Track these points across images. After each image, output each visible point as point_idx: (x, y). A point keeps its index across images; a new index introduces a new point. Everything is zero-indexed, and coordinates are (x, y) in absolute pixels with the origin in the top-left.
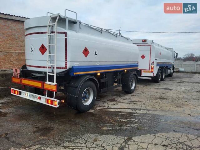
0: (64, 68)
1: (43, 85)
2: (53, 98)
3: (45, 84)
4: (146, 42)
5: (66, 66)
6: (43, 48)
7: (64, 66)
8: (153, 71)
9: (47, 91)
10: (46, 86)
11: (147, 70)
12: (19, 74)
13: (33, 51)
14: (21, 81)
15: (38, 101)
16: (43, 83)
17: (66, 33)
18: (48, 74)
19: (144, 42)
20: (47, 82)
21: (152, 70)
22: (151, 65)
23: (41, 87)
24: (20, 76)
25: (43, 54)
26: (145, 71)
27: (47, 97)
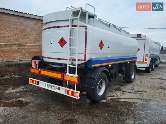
0: (83, 60)
1: (63, 76)
2: (74, 90)
3: (65, 76)
4: (141, 36)
5: (85, 59)
6: (63, 41)
7: (83, 58)
8: (147, 63)
9: (67, 82)
10: (66, 78)
11: (141, 62)
12: (38, 66)
13: (52, 44)
14: (40, 72)
15: (57, 91)
16: (63, 74)
17: (86, 26)
18: (68, 66)
19: (139, 36)
20: (68, 74)
21: (146, 61)
22: (145, 57)
23: (61, 78)
24: (39, 67)
25: (62, 46)
26: (139, 62)
27: (68, 88)
